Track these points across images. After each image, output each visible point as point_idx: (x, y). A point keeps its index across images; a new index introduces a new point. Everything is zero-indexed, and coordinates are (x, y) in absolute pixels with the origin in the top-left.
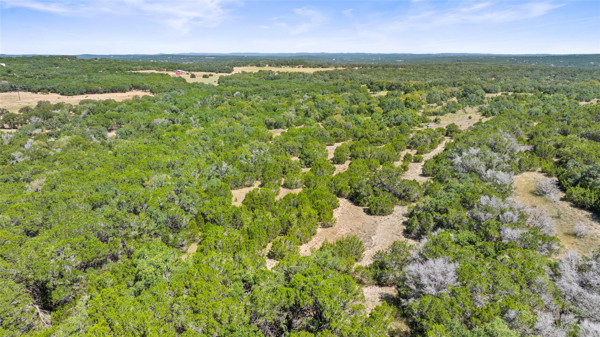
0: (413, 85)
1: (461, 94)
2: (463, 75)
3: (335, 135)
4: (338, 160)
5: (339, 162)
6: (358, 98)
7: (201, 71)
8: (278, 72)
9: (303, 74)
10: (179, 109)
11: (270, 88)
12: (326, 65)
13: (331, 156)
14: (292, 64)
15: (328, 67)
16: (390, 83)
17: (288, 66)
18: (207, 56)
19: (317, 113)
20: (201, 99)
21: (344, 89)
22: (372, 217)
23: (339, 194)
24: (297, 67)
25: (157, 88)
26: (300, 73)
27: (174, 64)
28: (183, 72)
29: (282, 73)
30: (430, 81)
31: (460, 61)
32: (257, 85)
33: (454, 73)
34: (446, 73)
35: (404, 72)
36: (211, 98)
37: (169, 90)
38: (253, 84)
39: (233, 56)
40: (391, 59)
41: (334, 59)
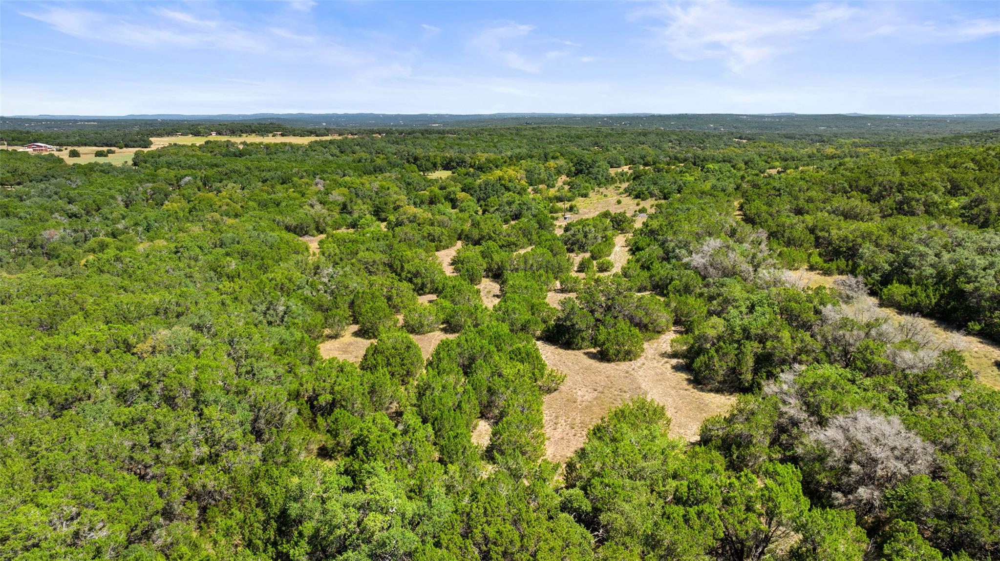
0: (484, 160)
1: (573, 169)
2: (550, 143)
3: (430, 238)
4: (469, 278)
6: (410, 181)
7: (86, 145)
8: (244, 143)
9: (291, 146)
10: (83, 212)
11: (244, 170)
13: (451, 272)
14: (261, 130)
15: (327, 135)
16: (447, 157)
17: (254, 135)
18: (81, 121)
20: (120, 191)
21: (378, 167)
22: (613, 364)
24: (271, 135)
25: (9, 175)
26: (285, 144)
27: (21, 133)
28: (49, 146)
29: (252, 144)
30: (509, 153)
31: (531, 124)
32: (216, 166)
33: (536, 140)
34: (525, 141)
35: (459, 141)
36: (141, 189)
37: (41, 177)
38: (207, 164)
39: (135, 120)
40: (422, 123)
41: (324, 124)
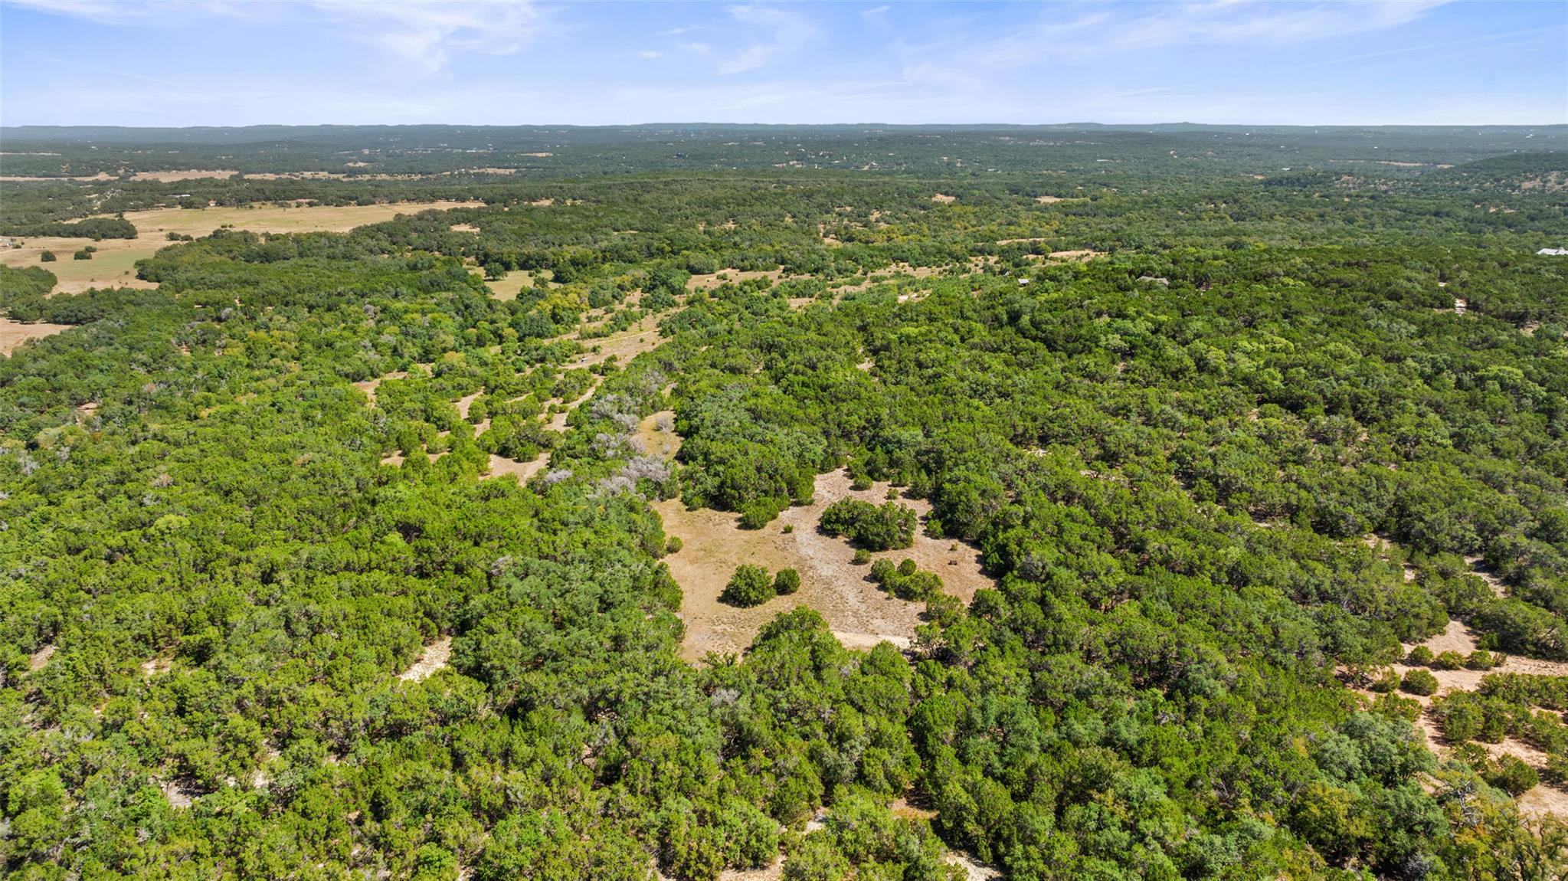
0: (569, 257)
4: (474, 420)
5: (476, 422)
8: (267, 235)
12: (366, 197)
13: (464, 415)
14: (279, 197)
15: (373, 203)
16: (524, 254)
17: (269, 203)
19: (412, 350)
22: (521, 463)
23: (489, 450)
24: (293, 203)
29: (277, 237)
30: (604, 244)
40: (519, 148)
